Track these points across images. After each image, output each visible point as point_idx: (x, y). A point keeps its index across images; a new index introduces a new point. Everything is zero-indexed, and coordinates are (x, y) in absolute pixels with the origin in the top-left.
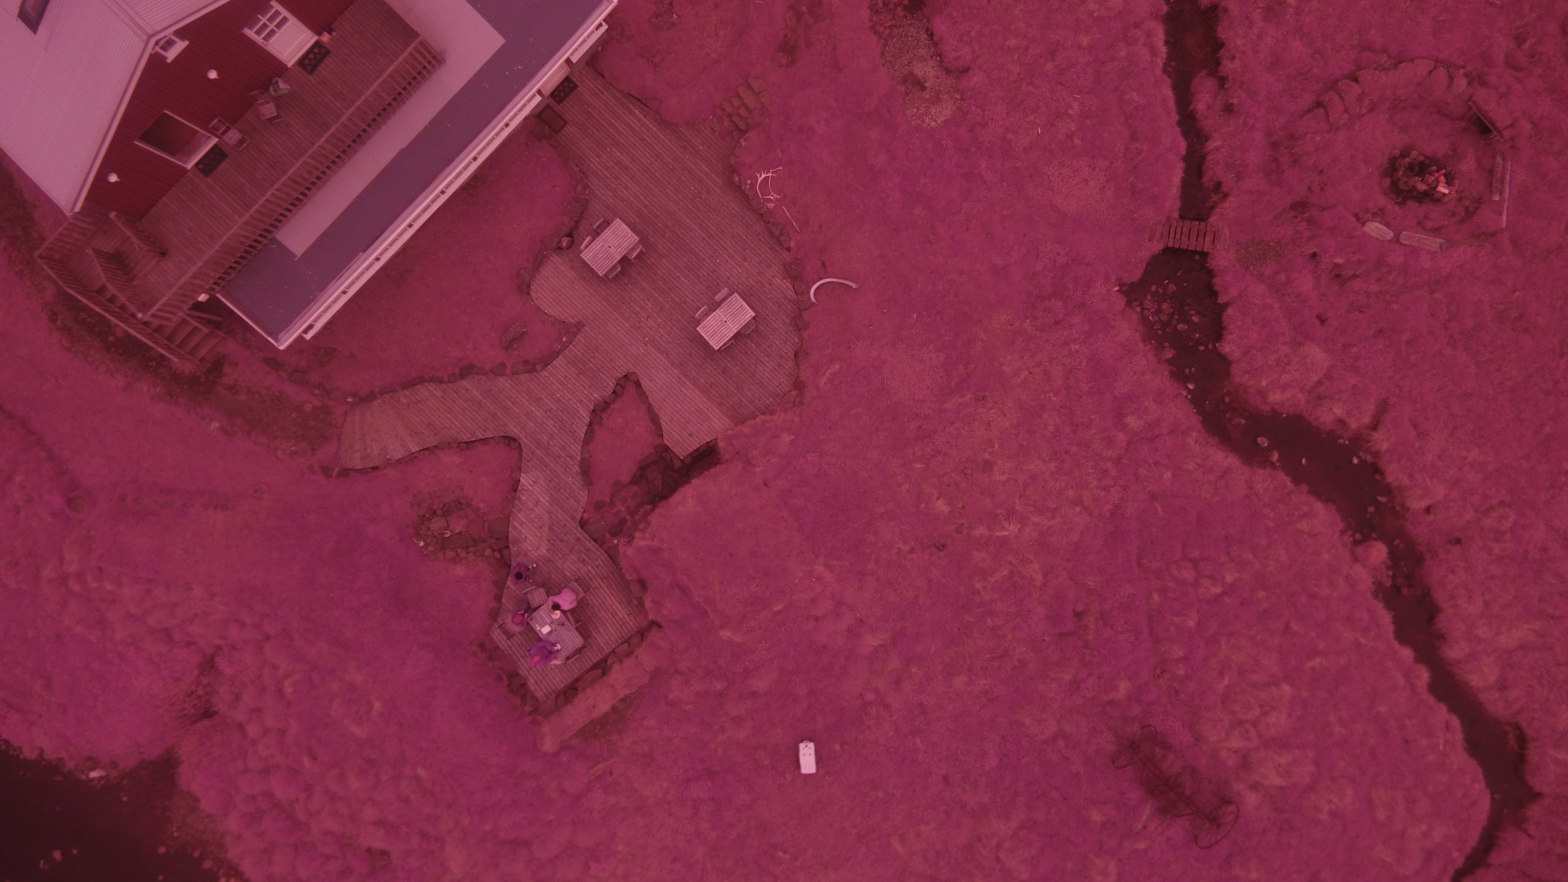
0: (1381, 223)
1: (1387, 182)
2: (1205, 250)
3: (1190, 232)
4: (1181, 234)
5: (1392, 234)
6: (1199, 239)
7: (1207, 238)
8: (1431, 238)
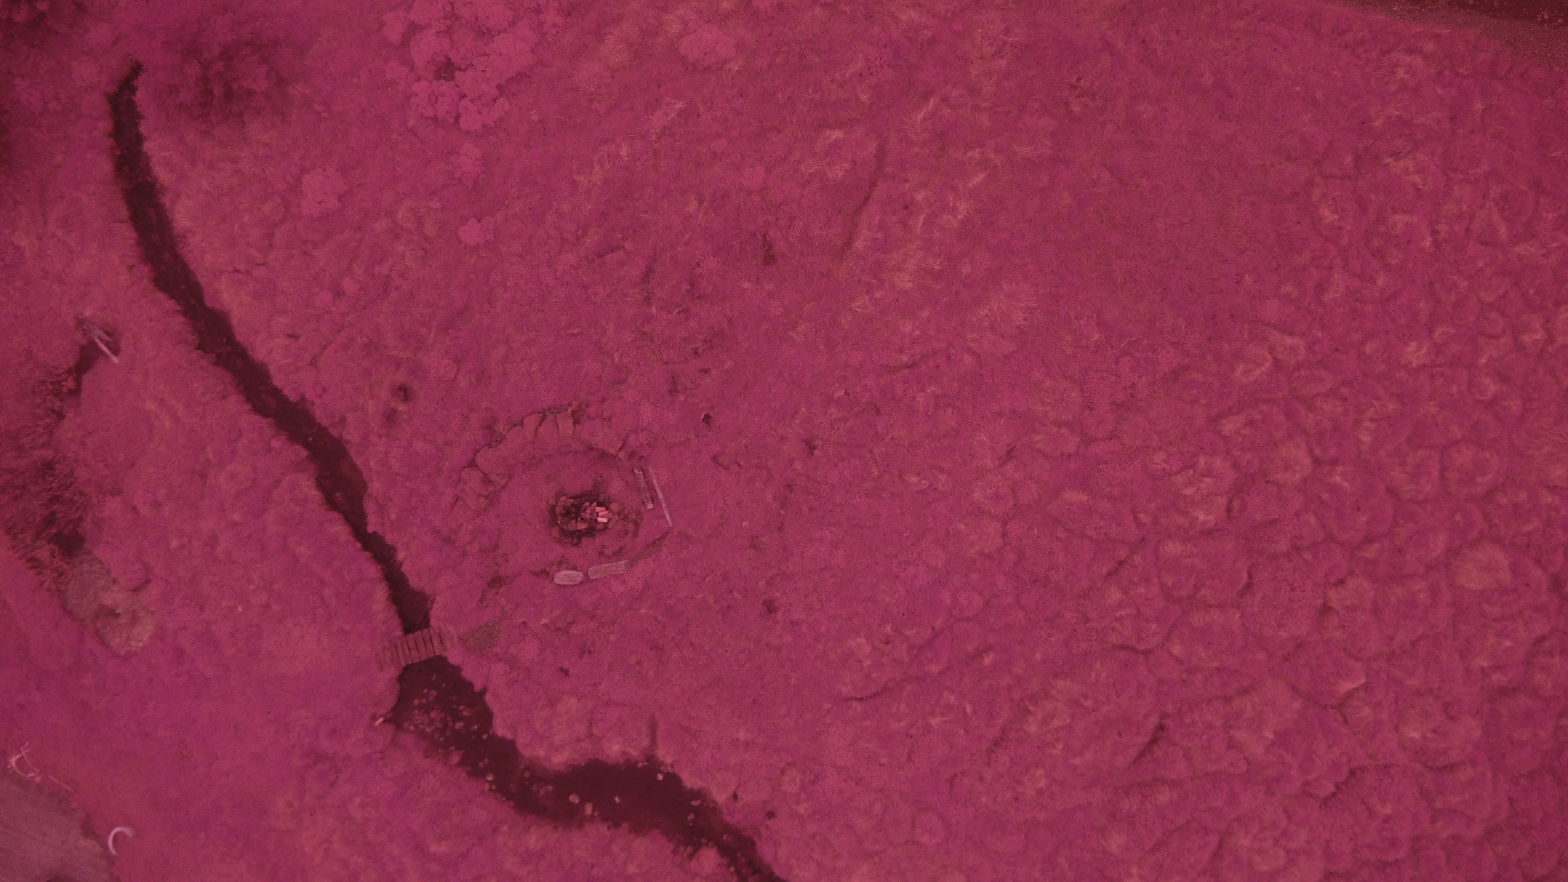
0: (567, 569)
1: (555, 532)
2: (437, 654)
3: (416, 644)
4: (409, 649)
5: (581, 574)
6: (427, 646)
7: (435, 642)
8: (615, 563)
